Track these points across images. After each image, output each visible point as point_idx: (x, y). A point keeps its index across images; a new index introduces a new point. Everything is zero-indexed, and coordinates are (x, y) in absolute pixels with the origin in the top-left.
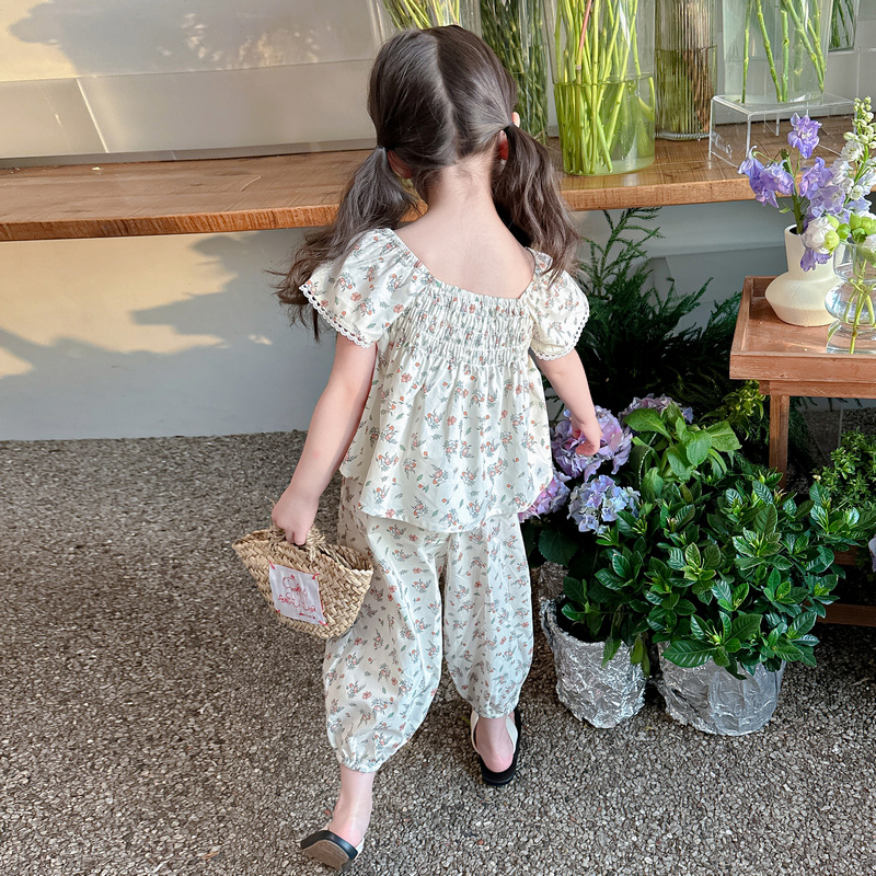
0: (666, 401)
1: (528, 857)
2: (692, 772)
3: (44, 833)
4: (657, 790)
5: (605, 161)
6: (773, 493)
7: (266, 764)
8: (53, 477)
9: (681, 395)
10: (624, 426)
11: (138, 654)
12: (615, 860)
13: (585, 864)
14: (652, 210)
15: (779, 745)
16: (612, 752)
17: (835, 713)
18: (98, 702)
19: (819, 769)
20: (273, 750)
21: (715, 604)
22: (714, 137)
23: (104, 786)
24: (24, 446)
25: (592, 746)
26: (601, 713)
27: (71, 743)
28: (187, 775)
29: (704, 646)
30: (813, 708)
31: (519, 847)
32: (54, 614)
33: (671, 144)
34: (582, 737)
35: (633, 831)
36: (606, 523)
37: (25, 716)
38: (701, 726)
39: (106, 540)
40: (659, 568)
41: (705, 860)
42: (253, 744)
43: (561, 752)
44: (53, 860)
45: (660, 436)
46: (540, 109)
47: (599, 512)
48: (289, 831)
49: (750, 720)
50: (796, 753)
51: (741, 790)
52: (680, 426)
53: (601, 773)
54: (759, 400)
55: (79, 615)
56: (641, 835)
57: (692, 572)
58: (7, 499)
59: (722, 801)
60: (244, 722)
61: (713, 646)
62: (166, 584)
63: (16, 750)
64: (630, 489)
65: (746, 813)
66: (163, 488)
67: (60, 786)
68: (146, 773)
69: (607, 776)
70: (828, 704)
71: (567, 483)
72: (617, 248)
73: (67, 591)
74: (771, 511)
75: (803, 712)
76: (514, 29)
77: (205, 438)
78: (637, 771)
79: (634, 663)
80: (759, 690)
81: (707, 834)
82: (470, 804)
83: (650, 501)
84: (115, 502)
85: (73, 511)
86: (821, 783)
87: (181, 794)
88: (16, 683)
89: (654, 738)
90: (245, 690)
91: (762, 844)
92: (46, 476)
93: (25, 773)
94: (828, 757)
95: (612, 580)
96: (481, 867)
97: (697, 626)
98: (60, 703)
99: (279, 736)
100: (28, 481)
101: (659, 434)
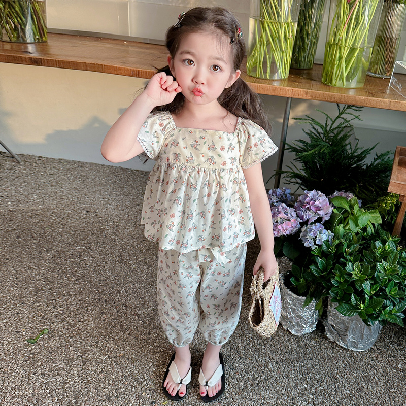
0: (351, 196)
1: (258, 384)
2: (334, 362)
3: (68, 335)
4: (318, 367)
5: (343, 81)
6: (397, 247)
7: (145, 320)
8: (79, 178)
9: (357, 194)
10: (330, 202)
11: (104, 263)
12: (296, 393)
13: (283, 392)
14: (360, 107)
15: (375, 359)
16: (299, 346)
17: (401, 350)
18: (91, 282)
19: (391, 373)
20: (148, 314)
21: (363, 290)
22: (393, 80)
23: (91, 319)
24: (68, 162)
25: (290, 342)
26: (296, 328)
27: (80, 298)
28: (116, 319)
29: (355, 308)
30: (391, 346)
31: (254, 379)
32: (76, 240)
33: (370, 78)
34: (286, 337)
35: (305, 382)
36: (317, 245)
37: (63, 283)
38: (341, 344)
39: (97, 210)
40: (340, 270)
41: (336, 402)
42: (140, 310)
43: (276, 342)
44: (71, 348)
45: (346, 211)
46: (313, 51)
47: (315, 239)
48: (153, 351)
49: (363, 345)
50: (381, 364)
51: (355, 375)
52: (356, 208)
53: (293, 355)
54: (393, 203)
55: (86, 242)
56: (309, 385)
57: (356, 274)
58: (60, 185)
59: (346, 378)
60: (136, 299)
61: (359, 309)
62: (114, 233)
63: (58, 298)
64: (330, 231)
65: (357, 385)
66: (115, 190)
67: (74, 316)
68: (103, 316)
69: (295, 356)
70: (398, 345)
71: (300, 223)
72: (339, 121)
73: (82, 231)
74: (396, 255)
75: (386, 346)
76: (310, 13)
77: (128, 169)
78: (309, 357)
79: (316, 310)
80: (371, 333)
81: (338, 391)
82: (234, 356)
83: (338, 239)
84: (100, 194)
85: (86, 195)
86: (391, 379)
87: (113, 327)
88: (60, 269)
89: (318, 344)
90: (137, 285)
91: (362, 400)
92: (76, 177)
93: (62, 308)
94: (396, 368)
95: (317, 271)
96: (237, 384)
97: (354, 299)
98: (76, 280)
99: (151, 309)
100: (69, 178)
101: (345, 209)
